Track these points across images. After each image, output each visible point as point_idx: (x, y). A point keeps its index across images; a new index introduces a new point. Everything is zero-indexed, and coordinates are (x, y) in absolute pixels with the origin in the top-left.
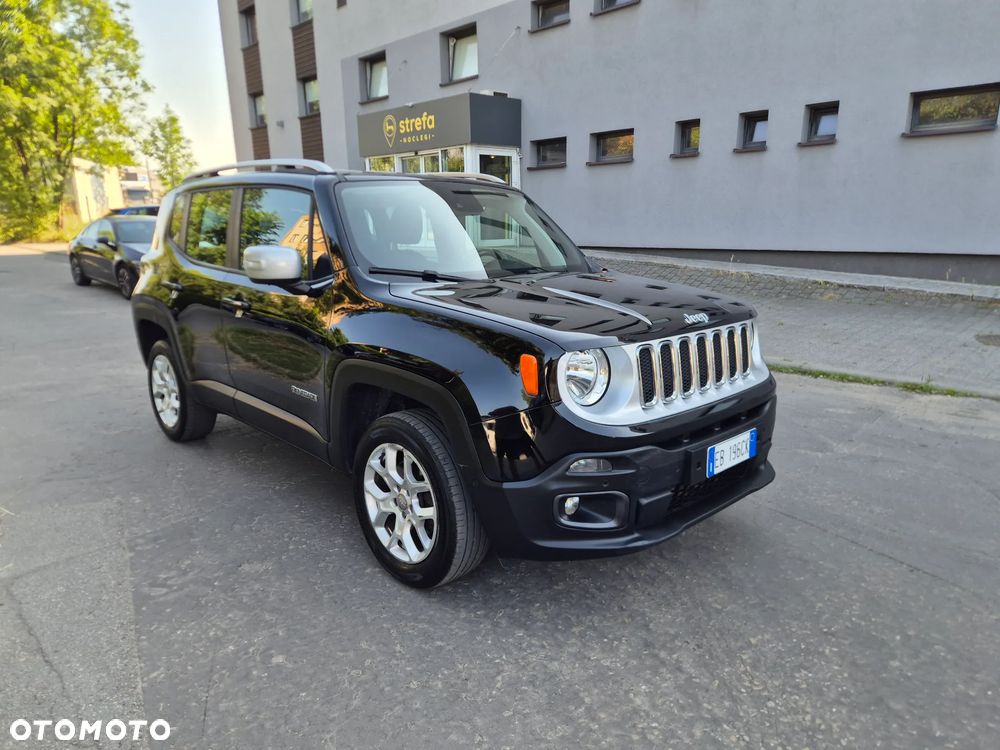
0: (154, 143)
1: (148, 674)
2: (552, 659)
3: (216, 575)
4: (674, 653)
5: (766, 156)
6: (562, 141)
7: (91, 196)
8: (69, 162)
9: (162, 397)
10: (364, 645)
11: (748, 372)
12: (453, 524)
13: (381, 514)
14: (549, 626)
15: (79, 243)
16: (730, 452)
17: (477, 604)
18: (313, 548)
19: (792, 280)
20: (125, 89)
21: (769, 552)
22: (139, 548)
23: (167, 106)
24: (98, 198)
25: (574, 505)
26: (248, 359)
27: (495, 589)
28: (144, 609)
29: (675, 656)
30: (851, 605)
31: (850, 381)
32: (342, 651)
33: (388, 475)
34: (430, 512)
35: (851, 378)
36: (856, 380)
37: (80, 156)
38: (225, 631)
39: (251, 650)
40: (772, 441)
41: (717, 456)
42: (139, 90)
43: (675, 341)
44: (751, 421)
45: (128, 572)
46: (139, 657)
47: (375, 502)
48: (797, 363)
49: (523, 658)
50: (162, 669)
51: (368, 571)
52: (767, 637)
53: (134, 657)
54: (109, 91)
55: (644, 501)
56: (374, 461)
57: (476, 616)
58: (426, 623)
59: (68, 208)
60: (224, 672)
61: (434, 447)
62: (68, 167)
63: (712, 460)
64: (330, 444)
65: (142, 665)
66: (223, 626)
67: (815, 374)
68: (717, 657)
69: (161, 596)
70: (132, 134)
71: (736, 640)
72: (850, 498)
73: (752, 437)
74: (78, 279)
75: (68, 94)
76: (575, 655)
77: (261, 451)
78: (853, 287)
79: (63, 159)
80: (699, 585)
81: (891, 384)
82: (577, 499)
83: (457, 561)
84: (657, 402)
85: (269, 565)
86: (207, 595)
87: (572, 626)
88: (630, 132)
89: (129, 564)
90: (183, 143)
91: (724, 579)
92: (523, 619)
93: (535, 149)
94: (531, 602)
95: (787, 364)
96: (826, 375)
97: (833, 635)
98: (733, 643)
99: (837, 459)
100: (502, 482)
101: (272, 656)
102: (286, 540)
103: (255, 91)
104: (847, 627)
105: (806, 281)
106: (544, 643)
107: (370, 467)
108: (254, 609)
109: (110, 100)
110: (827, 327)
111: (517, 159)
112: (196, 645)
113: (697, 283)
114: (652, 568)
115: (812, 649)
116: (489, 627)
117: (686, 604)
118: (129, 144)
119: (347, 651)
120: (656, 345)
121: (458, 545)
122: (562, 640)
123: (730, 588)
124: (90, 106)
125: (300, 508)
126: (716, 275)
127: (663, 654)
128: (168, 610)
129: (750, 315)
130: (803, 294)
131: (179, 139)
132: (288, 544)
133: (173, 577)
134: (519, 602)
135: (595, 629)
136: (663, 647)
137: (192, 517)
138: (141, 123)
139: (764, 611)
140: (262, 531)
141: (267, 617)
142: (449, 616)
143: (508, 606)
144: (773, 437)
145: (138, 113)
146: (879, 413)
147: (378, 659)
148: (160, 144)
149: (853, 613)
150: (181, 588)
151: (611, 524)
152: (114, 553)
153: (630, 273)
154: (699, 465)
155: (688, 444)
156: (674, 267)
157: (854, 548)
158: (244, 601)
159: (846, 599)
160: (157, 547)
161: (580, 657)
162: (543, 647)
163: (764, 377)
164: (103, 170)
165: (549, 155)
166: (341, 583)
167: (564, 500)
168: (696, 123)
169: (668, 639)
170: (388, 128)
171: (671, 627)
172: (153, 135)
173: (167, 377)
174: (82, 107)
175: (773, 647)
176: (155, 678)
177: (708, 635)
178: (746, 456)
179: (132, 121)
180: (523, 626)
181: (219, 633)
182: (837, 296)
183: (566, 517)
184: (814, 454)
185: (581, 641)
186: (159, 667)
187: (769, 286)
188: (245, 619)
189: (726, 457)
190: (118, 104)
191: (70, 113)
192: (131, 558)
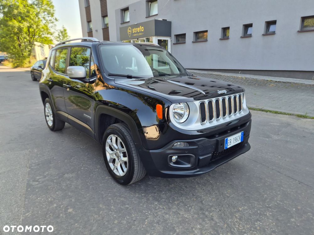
0: (59, 37)
1: (25, 214)
2: (166, 214)
3: (55, 178)
4: (211, 213)
5: (251, 39)
6: (185, 34)
7: (40, 53)
8: (33, 43)
9: (48, 116)
10: (101, 206)
11: (241, 111)
12: (133, 164)
13: (111, 159)
14: (167, 201)
15: (33, 68)
16: (233, 140)
17: (142, 191)
18: (89, 169)
19: (260, 80)
20: (50, 20)
21: (248, 175)
22: (32, 167)
23: (63, 26)
24: (42, 54)
25: (176, 158)
26: (77, 105)
27: (149, 186)
28: (29, 189)
29: (211, 214)
30: (277, 196)
31: (278, 114)
32: (93, 208)
33: (113, 145)
34: (126, 159)
35: (279, 113)
36: (281, 113)
37: (37, 41)
38: (54, 199)
39: (61, 206)
40: (250, 136)
41: (229, 142)
42: (54, 21)
43: (214, 100)
44: (241, 129)
45: (27, 176)
46: (24, 207)
47: (109, 155)
48: (260, 107)
49: (156, 213)
50: (30, 212)
51: (107, 178)
52: (246, 207)
53: (22, 207)
54: (45, 21)
55: (201, 158)
56: (108, 141)
57: (142, 196)
58: (124, 198)
59: (33, 57)
60: (51, 214)
61: (127, 137)
62: (32, 44)
63: (227, 143)
64: (95, 134)
65: (24, 210)
66: (54, 197)
67: (267, 111)
68: (227, 215)
69: (36, 185)
70: (52, 34)
71: (234, 209)
72: (278, 155)
73: (242, 135)
74: (33, 79)
75: (32, 22)
76: (175, 212)
77: (79, 135)
78: (280, 82)
79: (31, 42)
80: (222, 187)
81: (293, 115)
82: (177, 157)
83: (135, 176)
84: (207, 122)
85: (74, 175)
86: (51, 185)
87: (174, 201)
88: (207, 31)
89: (28, 173)
90: (68, 37)
91: (231, 185)
92: (158, 198)
93: (176, 37)
94: (161, 191)
95: (257, 108)
96: (270, 111)
97: (270, 207)
98: (233, 210)
99: (273, 141)
100: (150, 150)
101: (68, 209)
102: (81, 166)
103: (89, 20)
104: (275, 205)
105: (264, 80)
106: (164, 207)
107: (107, 142)
108: (66, 191)
109: (45, 24)
110: (270, 95)
111: (170, 41)
112: (44, 204)
113: (228, 81)
114: (206, 180)
115: (262, 213)
116: (146, 200)
117: (216, 194)
118: (52, 37)
119: (95, 208)
120: (206, 101)
121: (135, 171)
122: (171, 206)
123: (233, 188)
124: (39, 26)
125: (88, 155)
126: (234, 78)
127: (207, 213)
128: (37, 190)
129: (243, 91)
130: (263, 84)
131: (67, 36)
132: (81, 167)
133: (41, 178)
134: (157, 191)
135: (183, 202)
136: (207, 210)
137: (52, 157)
138: (55, 31)
139: (245, 197)
140: (74, 163)
141: (70, 194)
142: (132, 195)
143: (153, 192)
144: (250, 134)
145: (54, 28)
146: (288, 125)
147: (105, 211)
148: (61, 38)
149: (278, 199)
150: (43, 182)
151: (189, 166)
152: (24, 169)
153: (205, 77)
154: (222, 145)
155: (218, 137)
156: (220, 75)
157: (279, 174)
158: (63, 187)
159: (275, 194)
160: (38, 167)
161: (176, 213)
162: (164, 209)
163: (247, 113)
164: (44, 45)
165: (180, 39)
166: (97, 182)
167: (172, 157)
168: (228, 28)
169: (209, 207)
170: (129, 31)
171: (210, 202)
172: (59, 35)
173: (49, 110)
174: (37, 26)
175: (248, 212)
176: (28, 215)
177: (224, 206)
178: (240, 141)
179: (52, 30)
180: (158, 200)
181: (52, 199)
182: (275, 85)
183: (172, 163)
184: (265, 139)
185: (178, 207)
186: (30, 211)
187: (252, 82)
188: (62, 194)
189: (232, 142)
190: (48, 25)
191: (33, 28)
192: (29, 171)
